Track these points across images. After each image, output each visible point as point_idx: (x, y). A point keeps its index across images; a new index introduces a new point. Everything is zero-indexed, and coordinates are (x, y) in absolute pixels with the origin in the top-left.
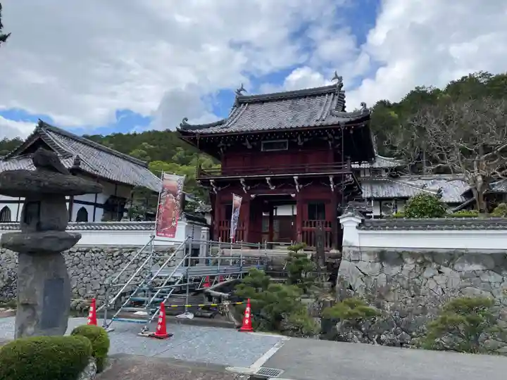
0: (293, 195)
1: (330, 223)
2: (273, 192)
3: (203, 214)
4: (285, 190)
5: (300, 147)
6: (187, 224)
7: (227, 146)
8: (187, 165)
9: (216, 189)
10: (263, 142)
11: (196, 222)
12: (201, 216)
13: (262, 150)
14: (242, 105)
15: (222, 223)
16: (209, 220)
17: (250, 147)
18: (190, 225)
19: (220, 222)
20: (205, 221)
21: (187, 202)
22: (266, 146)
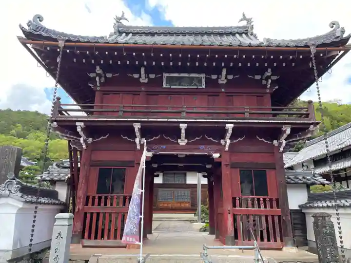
0: (216, 156)
1: (277, 200)
2: (183, 149)
3: (53, 182)
4: (202, 147)
5: (222, 86)
6: (21, 205)
7: (105, 77)
8: (25, 138)
9: (85, 141)
10: (166, 75)
11: (42, 200)
12: (46, 186)
13: (164, 86)
14: (124, 34)
15: (90, 200)
16: (63, 193)
17: (144, 80)
18: (28, 206)
19: (88, 198)
20: (54, 195)
21: (23, 167)
22: (170, 80)
